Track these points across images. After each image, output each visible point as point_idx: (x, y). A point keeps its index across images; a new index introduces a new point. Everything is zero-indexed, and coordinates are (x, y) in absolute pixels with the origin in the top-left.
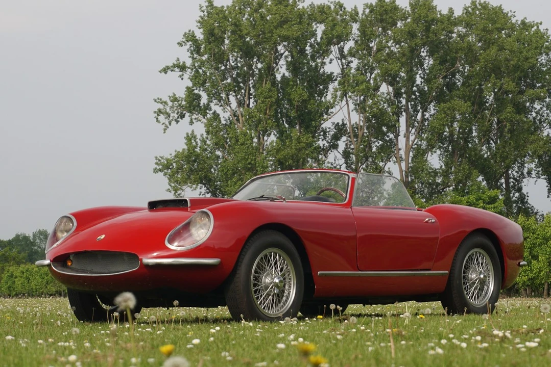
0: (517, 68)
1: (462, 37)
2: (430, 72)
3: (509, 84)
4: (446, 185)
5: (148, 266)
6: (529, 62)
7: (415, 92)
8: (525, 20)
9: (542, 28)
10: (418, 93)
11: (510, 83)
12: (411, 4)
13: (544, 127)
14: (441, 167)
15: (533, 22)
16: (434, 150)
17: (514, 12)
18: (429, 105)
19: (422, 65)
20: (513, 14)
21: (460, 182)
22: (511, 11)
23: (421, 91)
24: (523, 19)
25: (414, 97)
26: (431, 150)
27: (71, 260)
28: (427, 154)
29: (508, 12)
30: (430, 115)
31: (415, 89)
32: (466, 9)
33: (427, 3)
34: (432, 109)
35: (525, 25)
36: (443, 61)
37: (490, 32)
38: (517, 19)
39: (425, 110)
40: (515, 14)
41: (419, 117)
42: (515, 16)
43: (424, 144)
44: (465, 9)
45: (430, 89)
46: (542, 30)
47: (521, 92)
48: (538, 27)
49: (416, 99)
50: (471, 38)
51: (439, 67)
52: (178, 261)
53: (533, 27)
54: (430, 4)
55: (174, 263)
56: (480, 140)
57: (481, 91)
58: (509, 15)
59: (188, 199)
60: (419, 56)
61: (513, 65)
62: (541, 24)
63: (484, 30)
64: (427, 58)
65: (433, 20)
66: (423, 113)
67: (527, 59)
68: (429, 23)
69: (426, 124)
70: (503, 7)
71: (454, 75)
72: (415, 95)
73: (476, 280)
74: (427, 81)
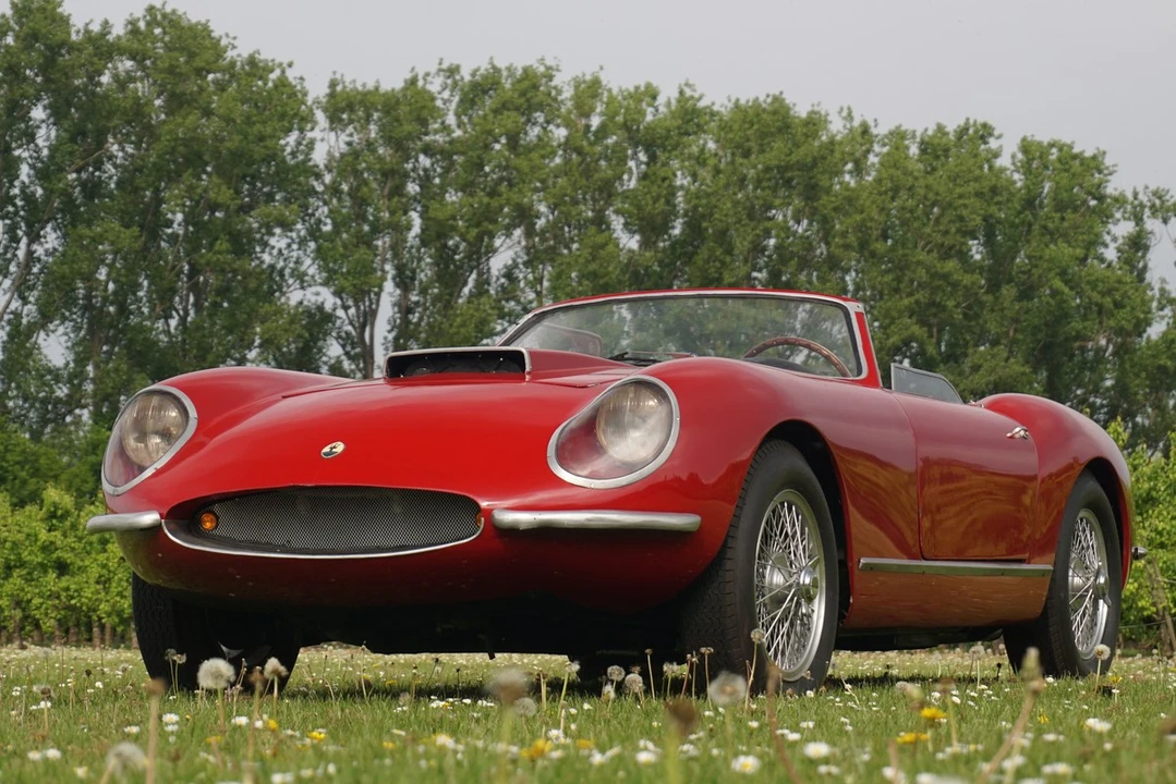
0: (237, 156)
1: (122, 83)
2: (51, 157)
3: (219, 191)
4: (73, 402)
5: (512, 532)
6: (265, 147)
7: (15, 196)
8: (257, 56)
9: (291, 75)
10: (21, 200)
11: (224, 188)
12: (14, 6)
13: (289, 287)
14: (67, 364)
15: (273, 60)
16: (51, 327)
17: (235, 38)
18: (43, 228)
19: (31, 138)
20: (232, 42)
21: (106, 398)
22: (227, 35)
23: (28, 198)
24: (251, 52)
25: (11, 209)
26: (43, 327)
27: (215, 514)
28: (35, 335)
29: (221, 37)
30: (46, 251)
31: (16, 191)
32: (133, 23)
33: (49, 7)
34: (51, 239)
35: (255, 67)
36: (77, 134)
37: (183, 77)
38: (240, 51)
39: (34, 237)
40: (236, 43)
41: (21, 253)
42: (234, 47)
43: (30, 312)
44: (130, 23)
45: (49, 193)
46: (291, 79)
47: (246, 209)
48: (283, 72)
49: (16, 213)
50: (141, 88)
51: (68, 147)
52: (602, 520)
53: (272, 71)
54: (54, 9)
55: (594, 524)
56: (152, 309)
57: (158, 201)
58: (224, 42)
59: (524, 351)
60: (26, 118)
61: (229, 150)
62: (290, 65)
63: (172, 70)
64: (44, 126)
65: (63, 44)
66: (29, 245)
67: (261, 138)
68: (54, 51)
69: (35, 270)
70: (212, 26)
71: (98, 166)
72: (14, 205)
73: (1087, 591)
74: (43, 174)
